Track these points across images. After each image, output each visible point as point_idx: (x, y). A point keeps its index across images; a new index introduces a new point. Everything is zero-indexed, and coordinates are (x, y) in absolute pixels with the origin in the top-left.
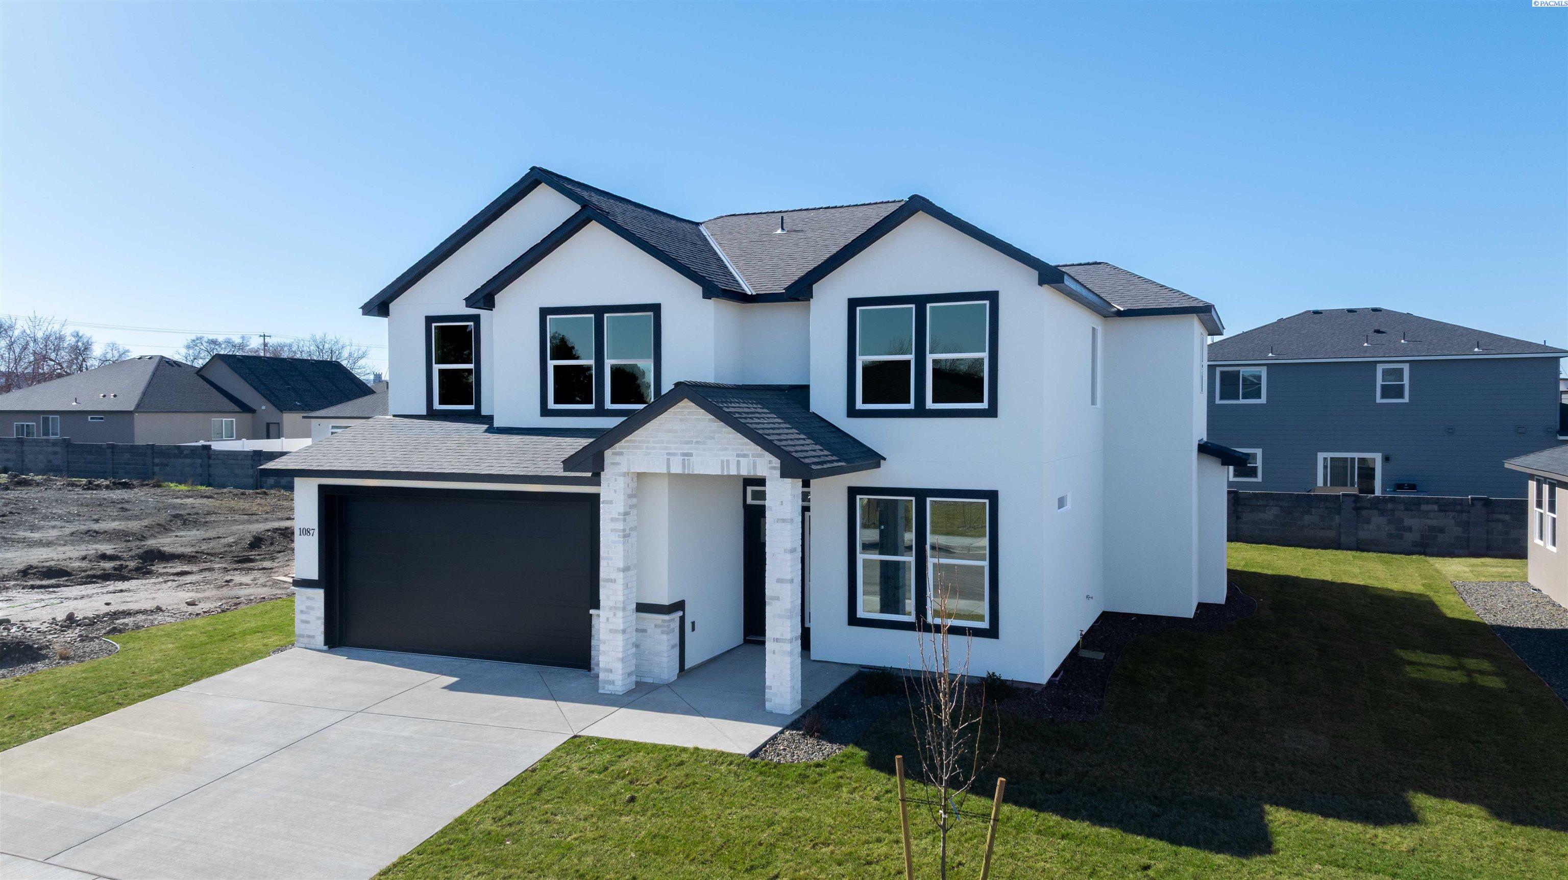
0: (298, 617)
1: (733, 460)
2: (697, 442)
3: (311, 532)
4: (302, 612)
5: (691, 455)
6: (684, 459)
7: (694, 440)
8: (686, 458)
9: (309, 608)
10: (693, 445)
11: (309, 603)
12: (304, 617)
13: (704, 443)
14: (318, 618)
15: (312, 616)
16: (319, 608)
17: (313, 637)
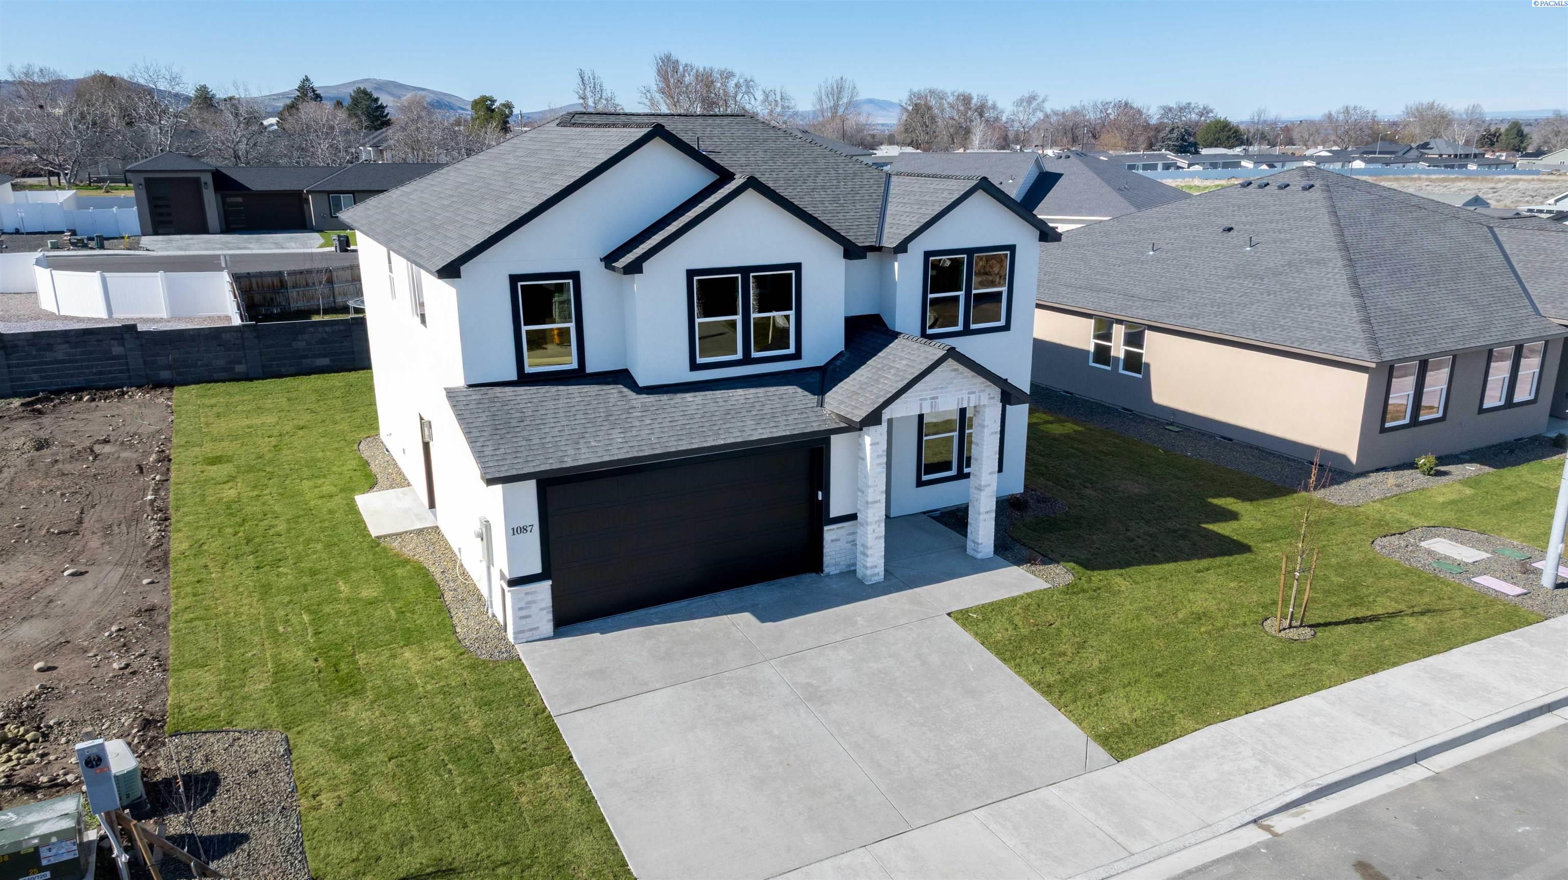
1: (966, 397)
2: (942, 388)
3: (529, 529)
4: (521, 609)
5: (937, 398)
6: (932, 402)
7: (939, 387)
8: (933, 400)
9: (529, 602)
10: (939, 390)
11: (529, 598)
12: (524, 613)
13: (946, 387)
14: (542, 609)
15: (534, 609)
16: (542, 600)
17: (536, 628)
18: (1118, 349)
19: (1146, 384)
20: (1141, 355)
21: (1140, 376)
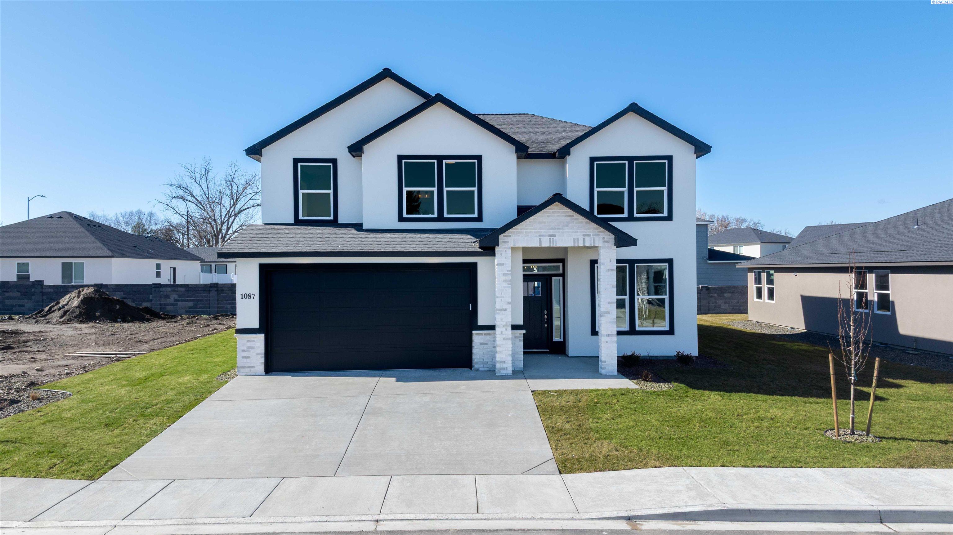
0: (240, 355)
1: (581, 238)
2: (558, 229)
3: (252, 296)
4: (243, 351)
5: (554, 236)
6: (551, 238)
7: (557, 227)
8: (552, 237)
9: (249, 347)
10: (556, 230)
11: (249, 344)
12: (245, 354)
13: (563, 229)
14: (258, 354)
15: (252, 353)
16: (259, 347)
17: (253, 367)
18: (873, 294)
19: (892, 321)
20: (888, 295)
21: (889, 313)
